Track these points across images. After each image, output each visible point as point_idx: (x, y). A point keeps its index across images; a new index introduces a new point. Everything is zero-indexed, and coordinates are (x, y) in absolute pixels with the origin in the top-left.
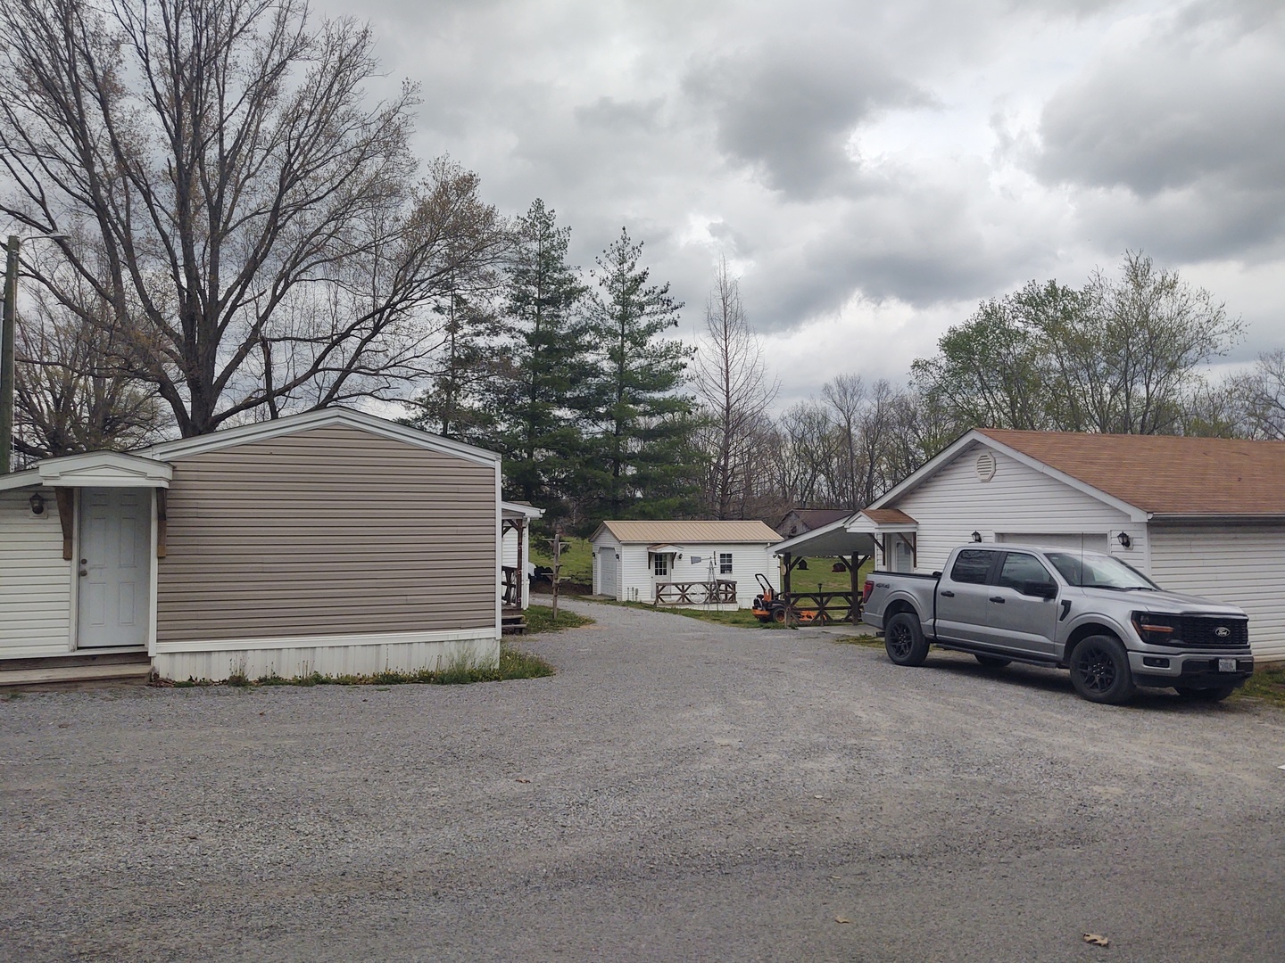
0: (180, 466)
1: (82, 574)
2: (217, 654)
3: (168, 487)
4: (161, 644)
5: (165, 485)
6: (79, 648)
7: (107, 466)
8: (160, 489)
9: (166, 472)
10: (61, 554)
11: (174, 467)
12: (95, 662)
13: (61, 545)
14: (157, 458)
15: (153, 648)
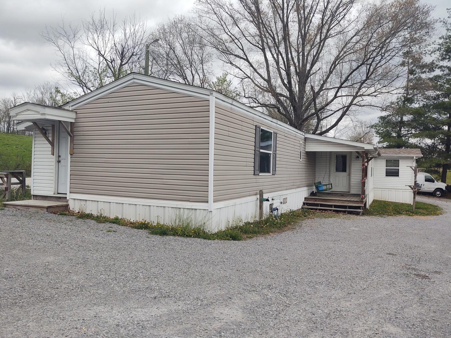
0: (78, 111)
1: (59, 162)
2: (88, 201)
3: (74, 122)
4: (71, 194)
5: (73, 121)
6: (58, 193)
7: (28, 110)
8: (71, 123)
9: (73, 115)
10: (50, 153)
11: (76, 112)
12: (61, 200)
13: (50, 149)
14: (70, 109)
15: (69, 196)
